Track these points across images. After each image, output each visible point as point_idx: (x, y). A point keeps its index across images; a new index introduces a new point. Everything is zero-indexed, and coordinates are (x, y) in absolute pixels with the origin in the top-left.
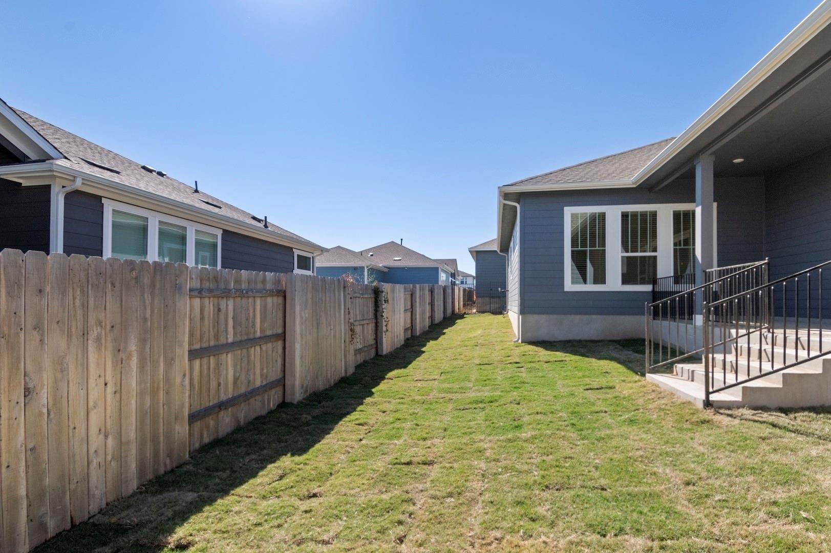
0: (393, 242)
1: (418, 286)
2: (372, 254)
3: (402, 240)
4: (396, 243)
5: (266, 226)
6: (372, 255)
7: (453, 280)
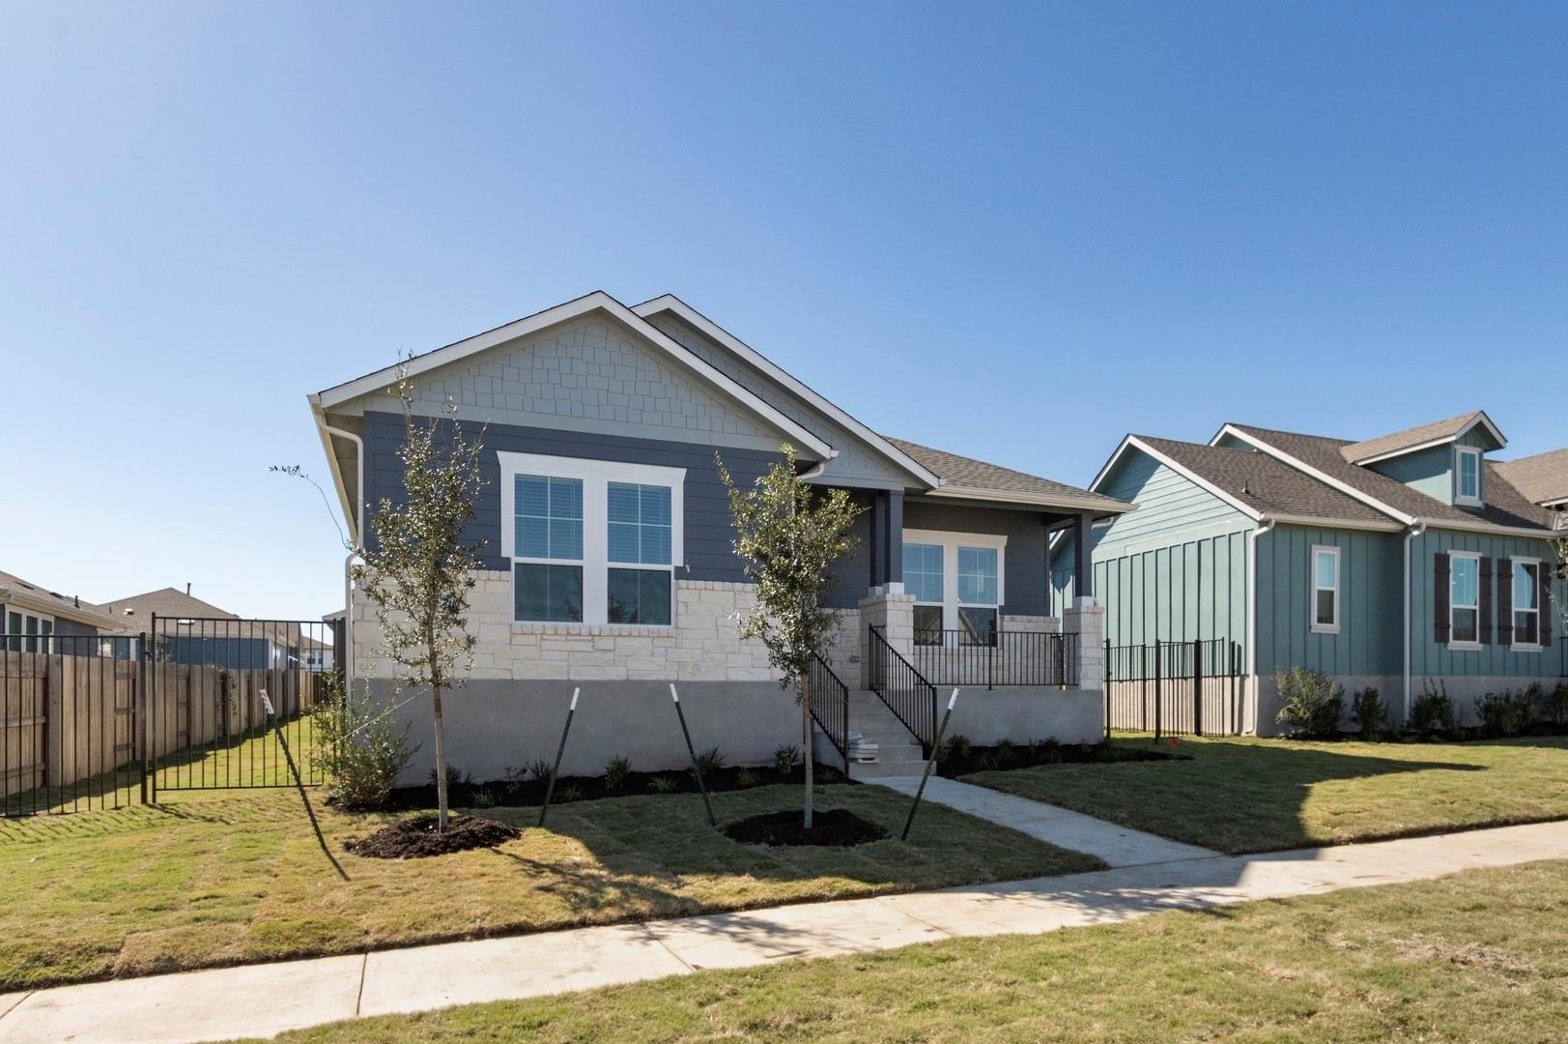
0: (171, 589)
1: (197, 668)
2: (131, 610)
3: (189, 585)
4: (180, 592)
5: (77, 605)
6: (130, 613)
7: (294, 659)
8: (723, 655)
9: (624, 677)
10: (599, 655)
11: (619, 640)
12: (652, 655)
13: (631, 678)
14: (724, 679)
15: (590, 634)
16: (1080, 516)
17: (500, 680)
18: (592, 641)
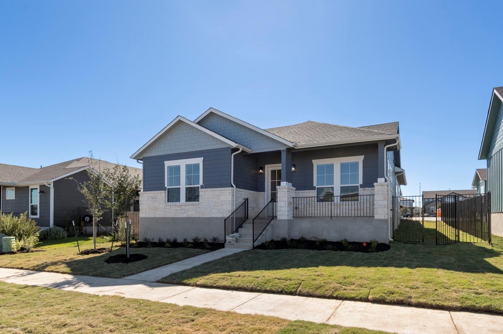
8: (210, 210)
9: (187, 217)
10: (182, 210)
11: (186, 206)
12: (193, 210)
13: (189, 216)
14: (210, 216)
15: (180, 205)
16: (377, 144)
17: (163, 217)
18: (180, 207)
